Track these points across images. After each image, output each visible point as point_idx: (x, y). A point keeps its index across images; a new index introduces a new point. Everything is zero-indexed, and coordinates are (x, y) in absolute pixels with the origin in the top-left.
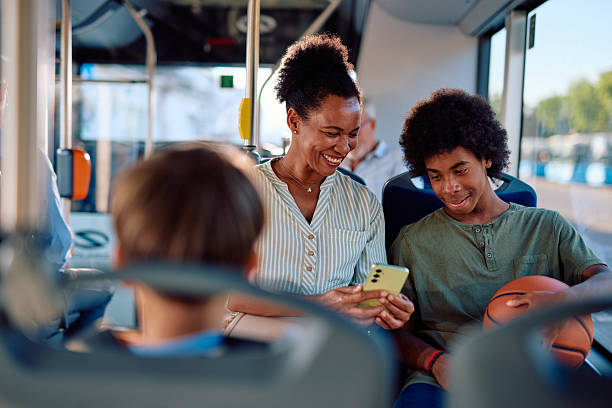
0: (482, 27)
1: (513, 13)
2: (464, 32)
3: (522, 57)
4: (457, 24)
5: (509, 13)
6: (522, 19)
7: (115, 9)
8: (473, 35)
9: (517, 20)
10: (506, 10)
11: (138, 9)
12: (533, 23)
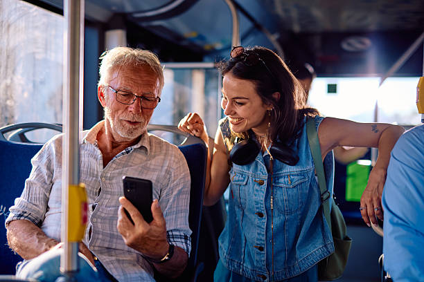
11: (272, 33)
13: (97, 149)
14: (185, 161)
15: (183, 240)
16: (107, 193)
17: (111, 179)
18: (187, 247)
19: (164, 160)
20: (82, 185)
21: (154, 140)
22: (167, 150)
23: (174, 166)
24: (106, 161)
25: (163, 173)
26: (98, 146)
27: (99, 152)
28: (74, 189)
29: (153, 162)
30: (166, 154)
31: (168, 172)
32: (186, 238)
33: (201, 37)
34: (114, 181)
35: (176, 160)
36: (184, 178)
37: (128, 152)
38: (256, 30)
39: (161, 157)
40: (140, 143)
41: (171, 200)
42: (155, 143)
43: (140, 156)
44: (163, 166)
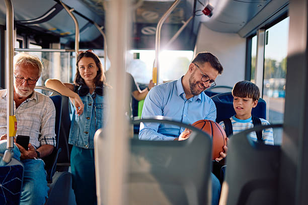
0: (248, 34)
2: (241, 37)
3: (263, 47)
4: (238, 33)
5: (258, 30)
6: (263, 33)
8: (244, 37)
9: (261, 33)
10: (257, 29)
11: (100, 26)
12: (267, 34)
16: (18, 120)
18: (54, 143)
19: (44, 103)
20: (14, 116)
21: (38, 95)
22: (45, 99)
23: (49, 106)
24: (17, 106)
25: (43, 110)
28: (11, 117)
30: (45, 101)
31: (46, 109)
32: (53, 139)
33: (58, 30)
34: (21, 115)
35: (49, 104)
37: (27, 102)
38: (90, 24)
39: (43, 102)
40: (32, 97)
41: (47, 122)
42: (39, 96)
43: (33, 103)
44: (43, 107)
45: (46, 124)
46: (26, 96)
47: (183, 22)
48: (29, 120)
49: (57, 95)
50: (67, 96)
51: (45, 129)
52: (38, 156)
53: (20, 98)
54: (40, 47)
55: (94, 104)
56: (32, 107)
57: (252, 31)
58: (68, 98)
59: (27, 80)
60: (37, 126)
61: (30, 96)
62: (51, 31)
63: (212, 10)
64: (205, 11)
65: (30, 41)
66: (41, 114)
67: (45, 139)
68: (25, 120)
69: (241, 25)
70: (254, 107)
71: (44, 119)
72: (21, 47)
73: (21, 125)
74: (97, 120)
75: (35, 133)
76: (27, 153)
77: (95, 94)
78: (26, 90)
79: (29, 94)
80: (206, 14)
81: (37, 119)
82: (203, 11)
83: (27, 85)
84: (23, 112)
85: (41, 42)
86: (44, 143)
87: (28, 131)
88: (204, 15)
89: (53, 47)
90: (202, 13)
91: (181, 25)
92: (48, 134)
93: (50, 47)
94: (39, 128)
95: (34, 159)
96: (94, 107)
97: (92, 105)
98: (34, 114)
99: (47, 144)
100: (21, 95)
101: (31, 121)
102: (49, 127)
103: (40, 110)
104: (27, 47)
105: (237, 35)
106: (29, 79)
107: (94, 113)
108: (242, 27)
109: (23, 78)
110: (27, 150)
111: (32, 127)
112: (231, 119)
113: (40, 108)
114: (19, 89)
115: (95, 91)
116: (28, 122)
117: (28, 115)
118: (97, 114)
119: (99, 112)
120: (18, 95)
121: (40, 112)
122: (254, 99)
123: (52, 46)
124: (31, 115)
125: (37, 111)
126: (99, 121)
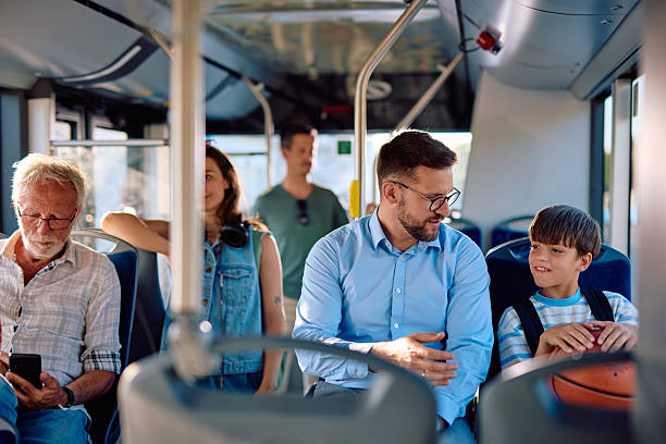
0: (592, 92)
1: (617, 81)
2: (577, 97)
3: (628, 122)
4: (568, 88)
5: (614, 81)
6: (628, 87)
7: (233, 84)
8: (585, 99)
9: (621, 88)
10: (611, 79)
11: (255, 83)
12: (636, 91)
13: (16, 265)
14: (115, 271)
15: (111, 360)
16: (29, 312)
17: (32, 298)
18: (115, 366)
19: (91, 271)
22: (95, 260)
24: (27, 278)
25: (90, 287)
26: (18, 261)
27: (19, 268)
29: (79, 273)
30: (93, 265)
31: (95, 284)
32: (114, 356)
33: (158, 94)
34: (36, 300)
35: (105, 271)
36: (113, 289)
37: (51, 268)
38: (232, 79)
39: (88, 268)
40: (64, 257)
41: (98, 314)
42: (82, 253)
43: (64, 270)
44: (90, 279)
45: (96, 319)
46: (49, 256)
47: (440, 68)
48: (54, 313)
49: (125, 249)
50: (153, 250)
51: (94, 333)
52: (71, 401)
53: (35, 260)
54: (122, 136)
55: (218, 268)
56: (63, 282)
57: (600, 84)
58: (155, 254)
59: (47, 220)
60: (74, 327)
61: (59, 256)
62: (142, 98)
63: (499, 37)
64: (484, 42)
65: (95, 121)
66: (84, 296)
67: (94, 357)
68: (44, 313)
69: (572, 72)
70: (583, 269)
71: (91, 307)
72: (73, 136)
73: (36, 324)
74: (224, 307)
75: (69, 343)
76: (39, 395)
77: (220, 245)
78: (47, 243)
79: (56, 250)
80: (486, 47)
81: (74, 309)
82: (478, 42)
83: (49, 230)
84: (42, 293)
85: (122, 122)
86: (90, 365)
87: (50, 340)
88: (481, 50)
89: (153, 135)
90: (477, 45)
91: (437, 74)
92: (101, 346)
93: (146, 134)
94: (80, 331)
95: (59, 408)
96: (217, 275)
97: (214, 269)
98: (68, 298)
99: (97, 369)
100: (37, 254)
101: (58, 314)
102: (104, 328)
103: (83, 286)
104: (88, 136)
105: (568, 93)
106: (52, 217)
107: (218, 290)
108: (575, 75)
109: (38, 216)
110: (40, 388)
111: (61, 328)
112: (532, 299)
113: (81, 283)
114: (31, 242)
115: (221, 239)
116: (52, 317)
117: (53, 300)
118: (224, 292)
119: (230, 287)
120: (30, 254)
121: (81, 291)
122: (582, 251)
123: (149, 131)
124: (61, 300)
125: (75, 291)
126: (230, 308)
